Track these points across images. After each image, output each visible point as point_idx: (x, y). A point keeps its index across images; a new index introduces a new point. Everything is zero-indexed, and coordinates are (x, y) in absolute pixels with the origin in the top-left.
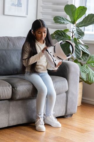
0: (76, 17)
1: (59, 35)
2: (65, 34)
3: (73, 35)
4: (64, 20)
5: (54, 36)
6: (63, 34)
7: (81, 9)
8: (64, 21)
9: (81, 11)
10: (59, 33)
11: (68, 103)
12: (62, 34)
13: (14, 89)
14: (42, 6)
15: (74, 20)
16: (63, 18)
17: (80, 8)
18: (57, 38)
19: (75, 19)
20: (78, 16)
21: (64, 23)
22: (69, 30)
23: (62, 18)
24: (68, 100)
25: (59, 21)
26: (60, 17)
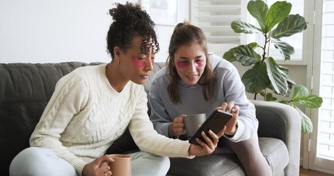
0: (271, 20)
1: (243, 53)
2: (252, 51)
3: (265, 53)
5: (235, 55)
6: (249, 51)
7: (280, 7)
9: (280, 9)
10: (243, 49)
12: (247, 51)
15: (266, 27)
17: (277, 5)
18: (240, 59)
19: (269, 25)
20: (274, 19)
22: (258, 44)
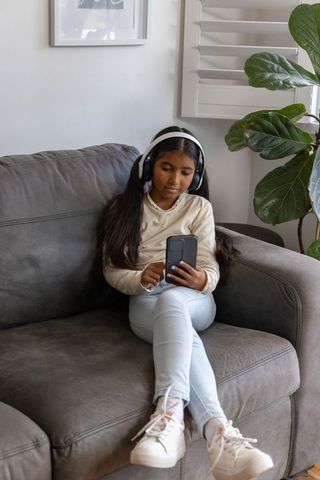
1: (267, 130)
4: (287, 69)
5: (248, 136)
6: (283, 126)
8: (289, 77)
10: (266, 123)
11: (299, 434)
12: (277, 126)
13: (60, 454)
14: (200, 23)
16: (282, 63)
18: (258, 144)
21: (286, 86)
23: (280, 59)
24: (300, 424)
25: (268, 75)
26: (273, 60)
